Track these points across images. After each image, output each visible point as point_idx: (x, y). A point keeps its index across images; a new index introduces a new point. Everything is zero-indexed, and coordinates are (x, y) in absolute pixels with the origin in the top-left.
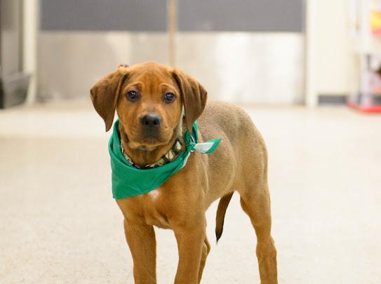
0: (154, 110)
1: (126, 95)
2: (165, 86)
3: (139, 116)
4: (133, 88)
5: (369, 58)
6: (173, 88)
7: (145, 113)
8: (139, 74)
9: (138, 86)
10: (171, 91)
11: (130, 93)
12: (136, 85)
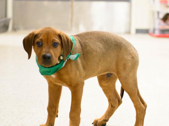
0: (48, 52)
1: (36, 44)
2: (54, 39)
3: (42, 54)
4: (39, 41)
5: (158, 13)
6: (57, 40)
7: (44, 54)
8: (41, 34)
9: (41, 40)
10: (56, 42)
11: (38, 43)
12: (41, 39)
